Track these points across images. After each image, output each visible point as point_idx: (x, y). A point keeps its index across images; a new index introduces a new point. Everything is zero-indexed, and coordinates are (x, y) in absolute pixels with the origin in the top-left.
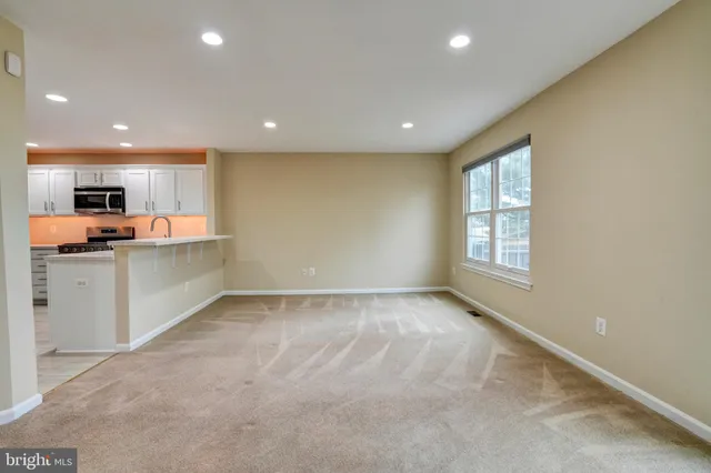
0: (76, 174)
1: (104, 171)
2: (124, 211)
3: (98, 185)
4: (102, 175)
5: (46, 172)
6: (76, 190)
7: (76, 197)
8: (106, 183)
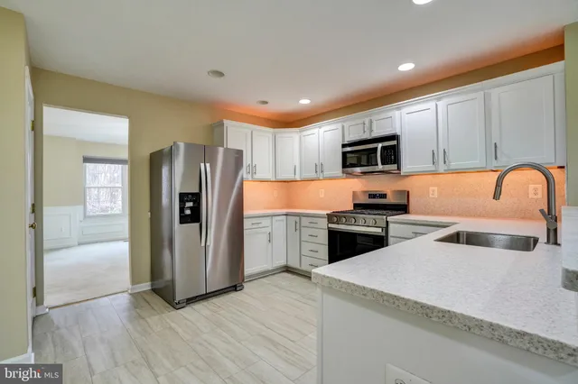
0: (343, 127)
1: (373, 118)
2: (399, 168)
3: (366, 136)
4: (371, 122)
5: (316, 131)
6: (344, 146)
7: (344, 154)
8: (377, 133)
